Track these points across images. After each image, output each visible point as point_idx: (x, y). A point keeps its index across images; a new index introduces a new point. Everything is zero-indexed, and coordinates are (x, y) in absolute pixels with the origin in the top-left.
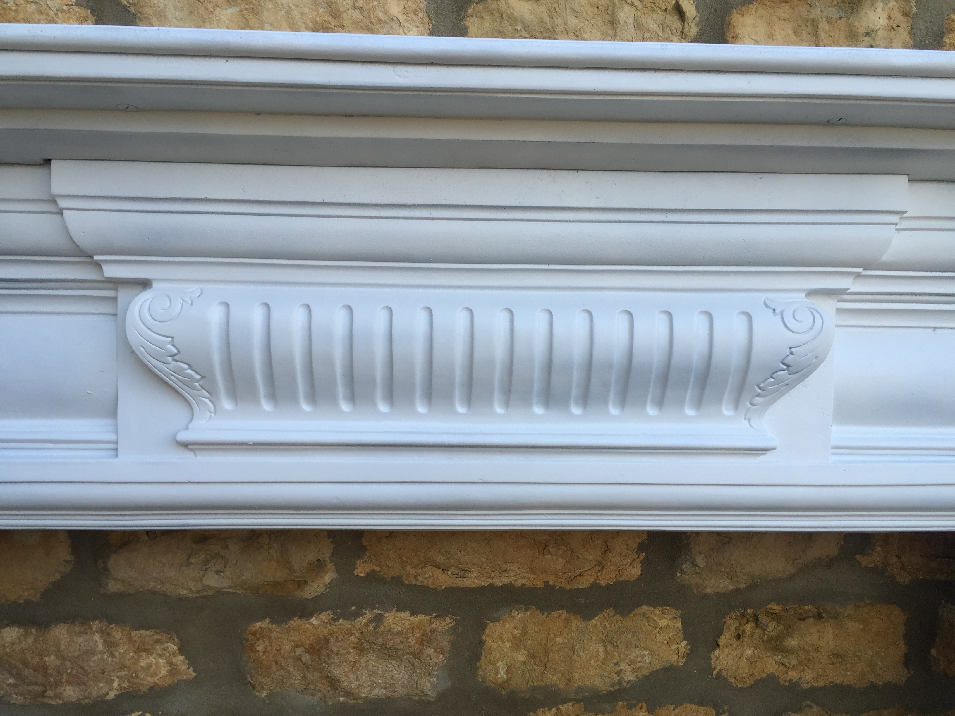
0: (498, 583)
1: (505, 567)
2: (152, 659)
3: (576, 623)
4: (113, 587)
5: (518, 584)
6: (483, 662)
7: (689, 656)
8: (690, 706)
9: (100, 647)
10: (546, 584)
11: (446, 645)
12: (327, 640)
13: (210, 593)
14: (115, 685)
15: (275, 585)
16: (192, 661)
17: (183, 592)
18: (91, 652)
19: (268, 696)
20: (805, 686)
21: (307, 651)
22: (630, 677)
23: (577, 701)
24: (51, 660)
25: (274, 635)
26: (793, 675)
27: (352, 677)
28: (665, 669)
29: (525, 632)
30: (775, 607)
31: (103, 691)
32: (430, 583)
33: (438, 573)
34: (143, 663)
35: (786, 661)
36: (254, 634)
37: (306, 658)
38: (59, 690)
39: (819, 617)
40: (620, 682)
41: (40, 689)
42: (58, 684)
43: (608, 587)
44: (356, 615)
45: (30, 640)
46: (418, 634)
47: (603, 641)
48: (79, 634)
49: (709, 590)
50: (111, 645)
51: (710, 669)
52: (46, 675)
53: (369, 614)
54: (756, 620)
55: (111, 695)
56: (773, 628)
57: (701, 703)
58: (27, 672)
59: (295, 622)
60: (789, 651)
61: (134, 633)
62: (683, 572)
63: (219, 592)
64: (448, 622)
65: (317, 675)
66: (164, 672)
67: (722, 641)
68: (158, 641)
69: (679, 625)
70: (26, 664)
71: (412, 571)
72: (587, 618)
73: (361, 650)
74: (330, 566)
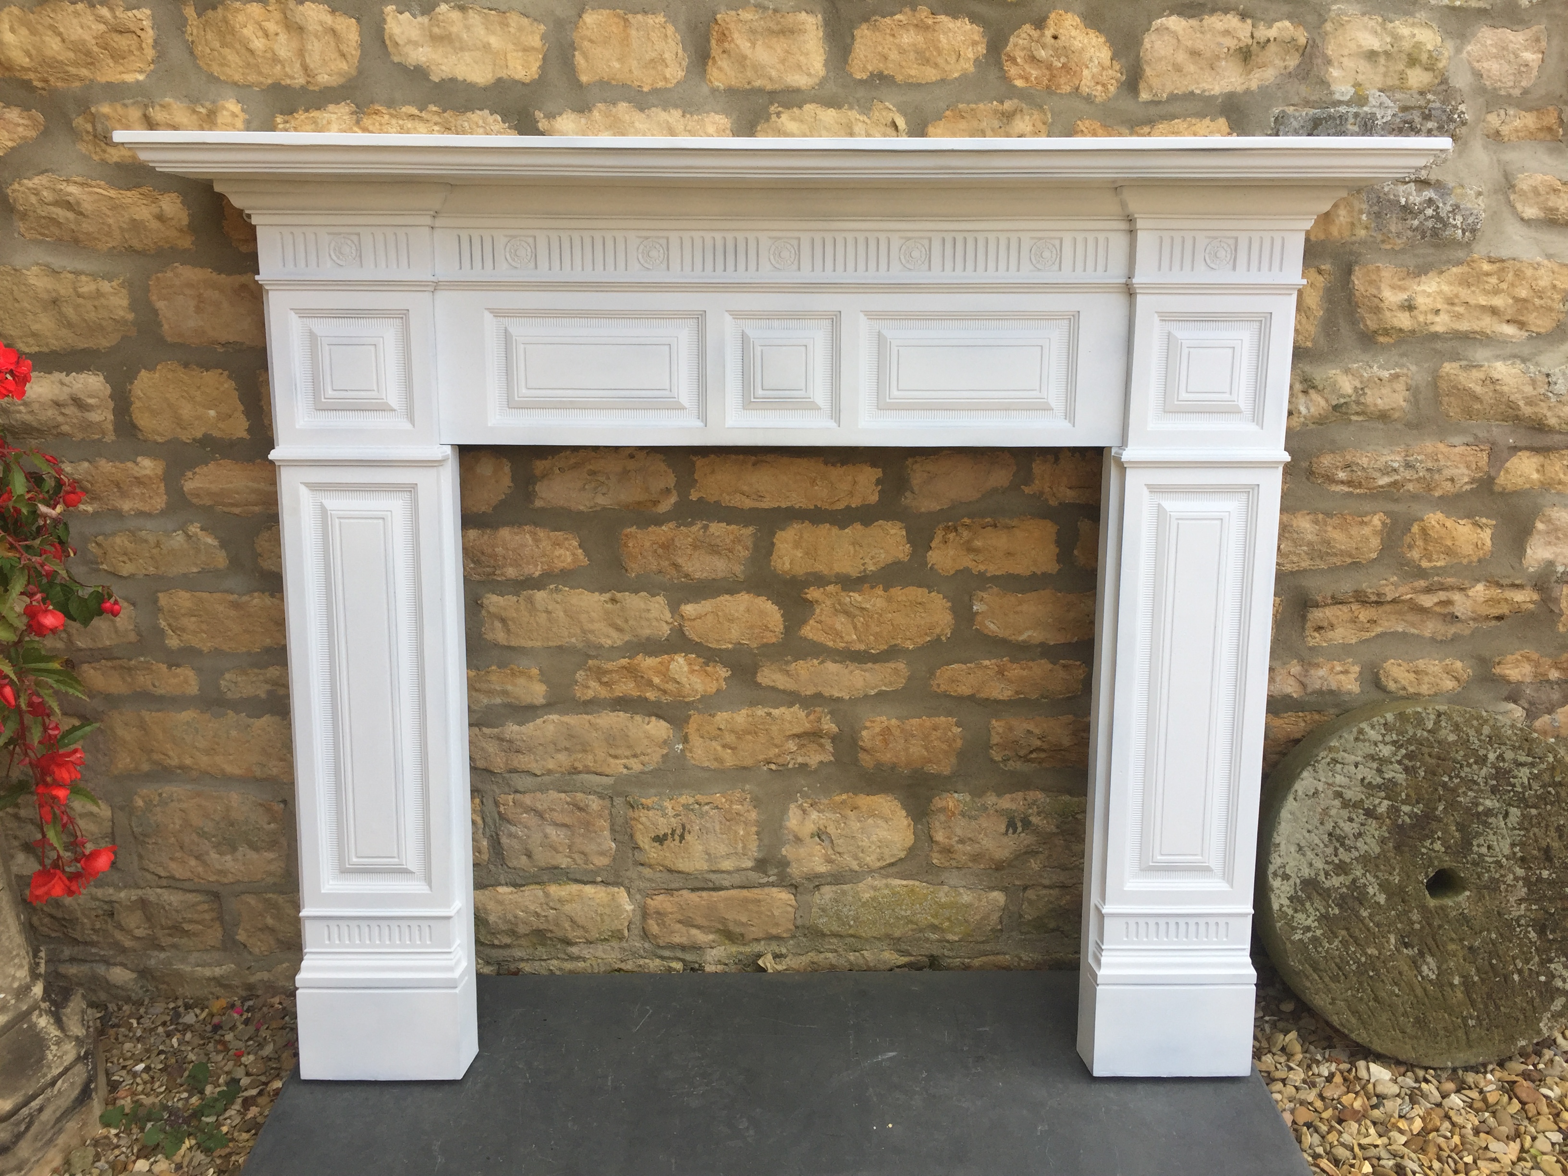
0: (784, 506)
1: (788, 494)
2: (562, 551)
3: (835, 530)
4: (538, 503)
5: (797, 507)
6: (774, 557)
7: (913, 555)
8: (911, 588)
9: (530, 542)
10: (816, 506)
11: (750, 544)
12: (673, 540)
13: (599, 508)
14: (539, 568)
15: (639, 503)
16: (587, 553)
17: (582, 508)
18: (524, 546)
19: (636, 576)
20: (989, 575)
21: (660, 547)
22: (871, 568)
23: (836, 583)
24: (499, 550)
25: (639, 536)
26: (982, 568)
27: (690, 564)
28: (895, 563)
29: (801, 537)
30: (967, 521)
31: (532, 571)
32: (738, 505)
33: (744, 498)
34: (557, 553)
35: (976, 558)
36: (626, 536)
37: (660, 551)
38: (505, 570)
39: (995, 526)
40: (865, 570)
41: (492, 570)
42: (504, 566)
43: (857, 508)
44: (691, 524)
45: (486, 537)
46: (731, 537)
47: (853, 544)
48: (516, 534)
49: (923, 510)
50: (537, 541)
51: (926, 564)
52: (496, 560)
53: (699, 524)
54: (956, 530)
55: (537, 574)
56: (966, 534)
57: (920, 586)
58: (483, 558)
59: (652, 528)
60: (976, 551)
61: (551, 534)
62: (906, 498)
63: (604, 509)
64: (751, 530)
65: (667, 563)
66: (569, 560)
67: (933, 545)
68: (567, 539)
69: (904, 533)
70: (483, 553)
71: (727, 498)
72: (842, 527)
73: (695, 547)
74: (675, 492)
